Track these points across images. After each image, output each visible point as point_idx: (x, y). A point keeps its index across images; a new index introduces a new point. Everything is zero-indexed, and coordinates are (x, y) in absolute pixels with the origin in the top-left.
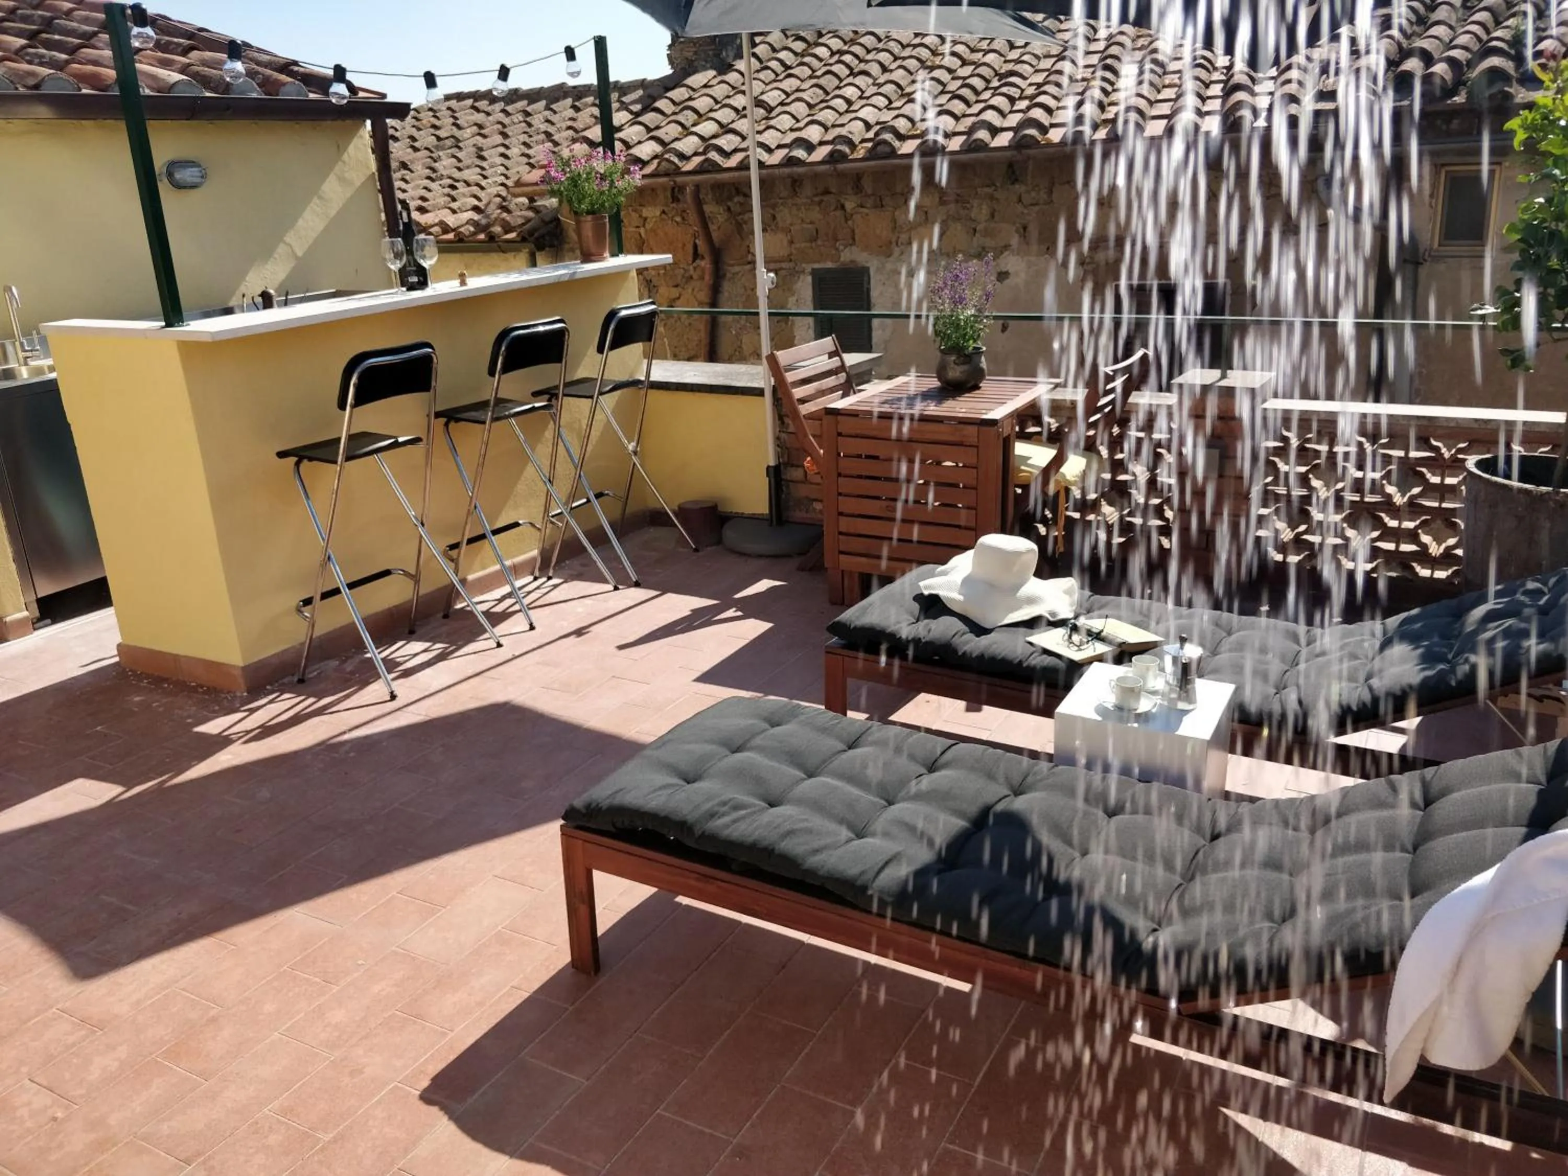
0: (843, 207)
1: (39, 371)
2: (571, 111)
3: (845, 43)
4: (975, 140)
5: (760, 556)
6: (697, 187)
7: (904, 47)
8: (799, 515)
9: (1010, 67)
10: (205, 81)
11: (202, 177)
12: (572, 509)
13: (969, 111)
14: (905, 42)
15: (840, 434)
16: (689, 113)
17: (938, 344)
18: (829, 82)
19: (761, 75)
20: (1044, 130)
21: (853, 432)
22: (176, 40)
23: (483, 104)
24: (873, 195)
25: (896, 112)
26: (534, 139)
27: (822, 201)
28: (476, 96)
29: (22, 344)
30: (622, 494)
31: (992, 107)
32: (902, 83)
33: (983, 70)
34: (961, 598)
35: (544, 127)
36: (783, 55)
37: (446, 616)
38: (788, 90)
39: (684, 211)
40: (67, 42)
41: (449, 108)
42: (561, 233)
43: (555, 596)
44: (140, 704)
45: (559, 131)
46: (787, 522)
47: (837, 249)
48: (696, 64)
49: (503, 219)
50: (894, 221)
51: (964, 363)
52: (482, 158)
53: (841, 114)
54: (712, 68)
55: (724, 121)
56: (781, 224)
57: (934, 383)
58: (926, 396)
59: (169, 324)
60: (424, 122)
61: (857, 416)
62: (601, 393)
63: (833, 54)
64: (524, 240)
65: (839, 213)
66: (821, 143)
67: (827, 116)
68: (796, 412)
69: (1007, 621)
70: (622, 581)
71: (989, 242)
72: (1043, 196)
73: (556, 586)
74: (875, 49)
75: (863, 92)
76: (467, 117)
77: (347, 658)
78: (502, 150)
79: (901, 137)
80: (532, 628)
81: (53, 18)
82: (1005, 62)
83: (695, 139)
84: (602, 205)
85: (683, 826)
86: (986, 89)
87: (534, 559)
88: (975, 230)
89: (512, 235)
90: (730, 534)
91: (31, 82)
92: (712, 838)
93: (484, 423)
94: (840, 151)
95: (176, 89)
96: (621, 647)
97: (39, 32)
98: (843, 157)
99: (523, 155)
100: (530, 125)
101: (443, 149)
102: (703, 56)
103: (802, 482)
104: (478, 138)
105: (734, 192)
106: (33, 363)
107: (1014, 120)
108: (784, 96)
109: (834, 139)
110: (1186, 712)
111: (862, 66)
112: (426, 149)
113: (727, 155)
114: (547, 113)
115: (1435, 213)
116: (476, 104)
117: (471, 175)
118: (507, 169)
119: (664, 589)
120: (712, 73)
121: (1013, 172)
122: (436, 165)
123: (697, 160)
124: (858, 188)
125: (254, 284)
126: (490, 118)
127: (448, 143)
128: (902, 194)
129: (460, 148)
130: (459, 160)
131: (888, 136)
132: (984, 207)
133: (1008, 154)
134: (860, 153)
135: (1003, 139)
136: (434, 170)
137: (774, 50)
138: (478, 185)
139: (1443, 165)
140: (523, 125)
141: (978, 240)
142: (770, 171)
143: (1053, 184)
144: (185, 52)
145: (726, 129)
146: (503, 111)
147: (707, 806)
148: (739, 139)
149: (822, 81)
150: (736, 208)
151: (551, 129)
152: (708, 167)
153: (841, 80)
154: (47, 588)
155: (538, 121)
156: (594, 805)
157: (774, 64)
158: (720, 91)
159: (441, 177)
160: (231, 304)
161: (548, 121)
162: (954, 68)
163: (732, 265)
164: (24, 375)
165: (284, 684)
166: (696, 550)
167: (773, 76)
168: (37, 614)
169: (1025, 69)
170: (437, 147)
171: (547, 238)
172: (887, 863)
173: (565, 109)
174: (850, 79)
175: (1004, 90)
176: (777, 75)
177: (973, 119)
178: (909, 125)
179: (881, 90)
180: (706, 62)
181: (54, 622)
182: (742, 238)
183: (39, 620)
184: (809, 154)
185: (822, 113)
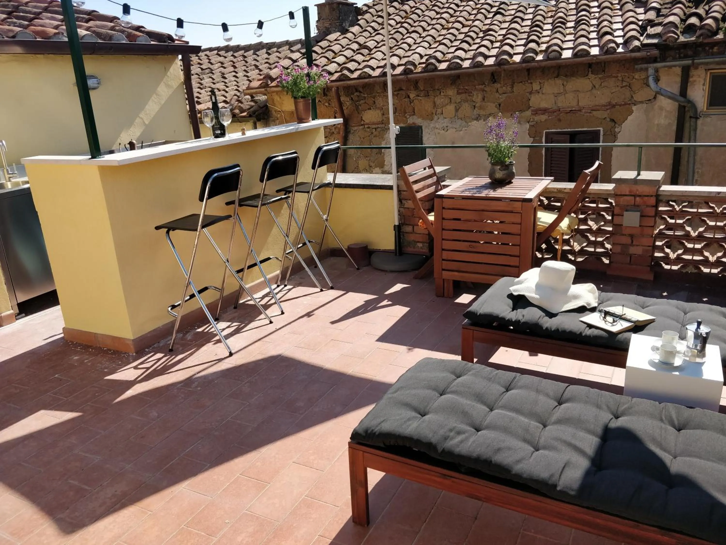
0: (409, 97)
1: (17, 184)
2: (266, 55)
3: (402, 18)
4: (477, 62)
5: (392, 271)
6: (338, 88)
7: (432, 19)
8: (410, 250)
9: (487, 27)
10: (99, 35)
11: (98, 84)
12: (298, 248)
13: (471, 48)
14: (432, 17)
15: (443, 208)
16: (330, 52)
17: (490, 160)
18: (398, 36)
19: (364, 34)
20: (511, 56)
21: (451, 207)
22: (81, 16)
23: (222, 53)
24: (424, 90)
25: (434, 50)
26: (249, 68)
27: (398, 94)
28: (219, 49)
29: (7, 170)
30: (319, 241)
31: (484, 46)
32: (435, 36)
33: (474, 29)
34: (537, 296)
35: (254, 63)
36: (373, 24)
37: (235, 308)
38: (378, 40)
39: (330, 100)
40: (27, 17)
41: (206, 55)
42: (268, 112)
43: (290, 295)
44: (77, 360)
45: (261, 64)
46: (404, 253)
47: (406, 117)
48: (330, 29)
49: (240, 106)
50: (434, 103)
51: (504, 170)
52: (225, 78)
53: (406, 51)
54: (338, 31)
55: (348, 56)
56: (378, 106)
57: (488, 180)
58: (485, 187)
59: (93, 157)
60: (194, 62)
61: (453, 198)
62: (313, 190)
63: (397, 23)
64: (250, 116)
65: (407, 100)
66: (399, 65)
67: (400, 52)
68: (415, 197)
69: (564, 309)
70: (324, 287)
71: (482, 112)
72: (509, 89)
73: (290, 290)
74: (418, 21)
75: (415, 41)
76: (215, 59)
77: (187, 332)
78: (234, 74)
79: (440, 61)
80: (283, 313)
81: (18, 6)
82: (484, 25)
83: (335, 65)
84: (309, 93)
85: (430, 446)
86: (477, 38)
87: (277, 276)
88: (475, 106)
89: (245, 114)
90: (375, 260)
91: (11, 34)
92: (449, 453)
93: (257, 207)
94: (408, 68)
95: (85, 38)
96: (333, 323)
97: (13, 12)
98: (411, 72)
99: (245, 76)
100: (246, 62)
101: (204, 74)
102: (334, 25)
103: (411, 233)
104: (222, 68)
105: (354, 91)
106: (13, 180)
107: (494, 52)
108: (376, 44)
109: (406, 63)
110: (702, 364)
111: (413, 29)
112: (197, 74)
113: (352, 72)
114: (255, 56)
115: (705, 93)
116: (219, 53)
117: (221, 86)
118: (238, 83)
119: (348, 290)
120: (339, 34)
121: (494, 78)
122: (202, 82)
123: (337, 75)
124: (416, 87)
125: (125, 139)
126: (227, 59)
127: (207, 71)
128: (438, 90)
129: (213, 73)
130: (213, 79)
131: (433, 61)
132: (479, 95)
133: (494, 68)
134: (419, 69)
135: (491, 61)
136: (202, 84)
137: (368, 22)
138: (224, 90)
139: (709, 70)
140: (243, 62)
141: (476, 111)
142: (374, 79)
143: (514, 83)
144: (87, 21)
145: (350, 60)
146: (233, 56)
147: (442, 432)
148: (357, 64)
149: (395, 36)
150: (355, 98)
151: (257, 64)
152: (343, 78)
153: (403, 35)
154: (22, 298)
155: (250, 60)
156: (369, 432)
157: (369, 29)
158: (344, 42)
159: (205, 87)
160: (113, 149)
161: (255, 60)
162: (459, 28)
163: (354, 126)
164: (9, 187)
165: (154, 348)
166: (358, 269)
167: (369, 35)
168: (18, 311)
169: (496, 28)
170: (201, 73)
171: (262, 115)
172: (564, 468)
173: (263, 54)
174: (408, 35)
175: (488, 37)
176: (371, 34)
177: (473, 52)
178: (442, 55)
179: (424, 39)
180: (336, 28)
181: (27, 315)
182: (358, 113)
183: (19, 314)
184: (394, 71)
185: (397, 51)
